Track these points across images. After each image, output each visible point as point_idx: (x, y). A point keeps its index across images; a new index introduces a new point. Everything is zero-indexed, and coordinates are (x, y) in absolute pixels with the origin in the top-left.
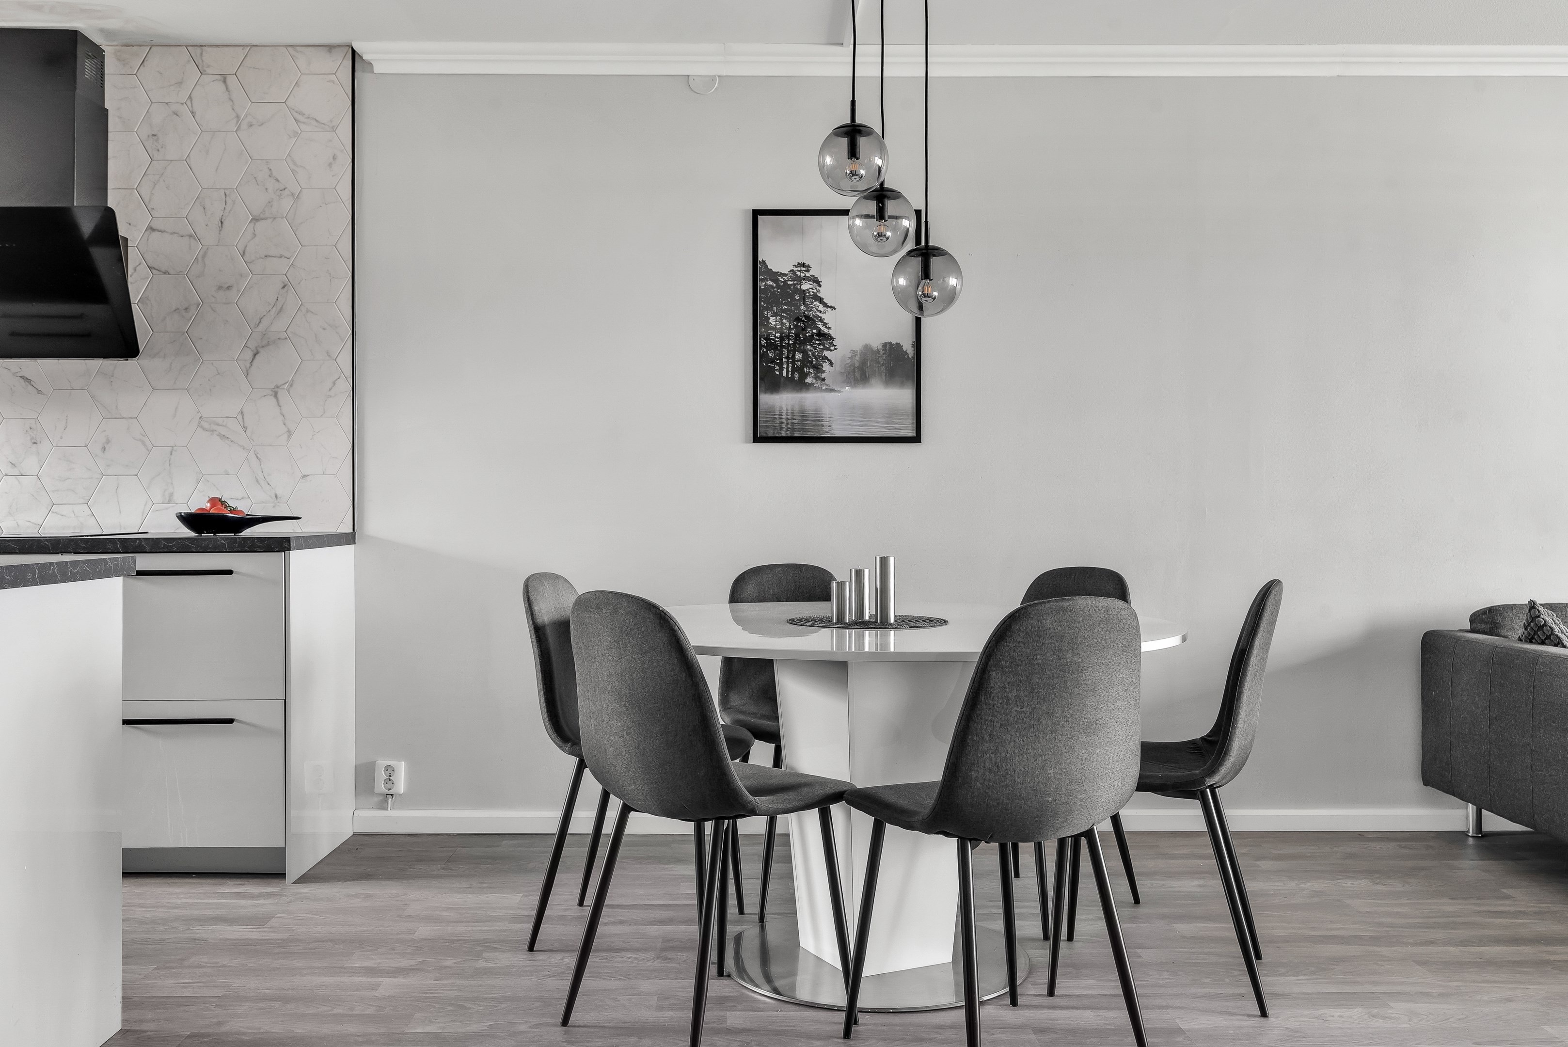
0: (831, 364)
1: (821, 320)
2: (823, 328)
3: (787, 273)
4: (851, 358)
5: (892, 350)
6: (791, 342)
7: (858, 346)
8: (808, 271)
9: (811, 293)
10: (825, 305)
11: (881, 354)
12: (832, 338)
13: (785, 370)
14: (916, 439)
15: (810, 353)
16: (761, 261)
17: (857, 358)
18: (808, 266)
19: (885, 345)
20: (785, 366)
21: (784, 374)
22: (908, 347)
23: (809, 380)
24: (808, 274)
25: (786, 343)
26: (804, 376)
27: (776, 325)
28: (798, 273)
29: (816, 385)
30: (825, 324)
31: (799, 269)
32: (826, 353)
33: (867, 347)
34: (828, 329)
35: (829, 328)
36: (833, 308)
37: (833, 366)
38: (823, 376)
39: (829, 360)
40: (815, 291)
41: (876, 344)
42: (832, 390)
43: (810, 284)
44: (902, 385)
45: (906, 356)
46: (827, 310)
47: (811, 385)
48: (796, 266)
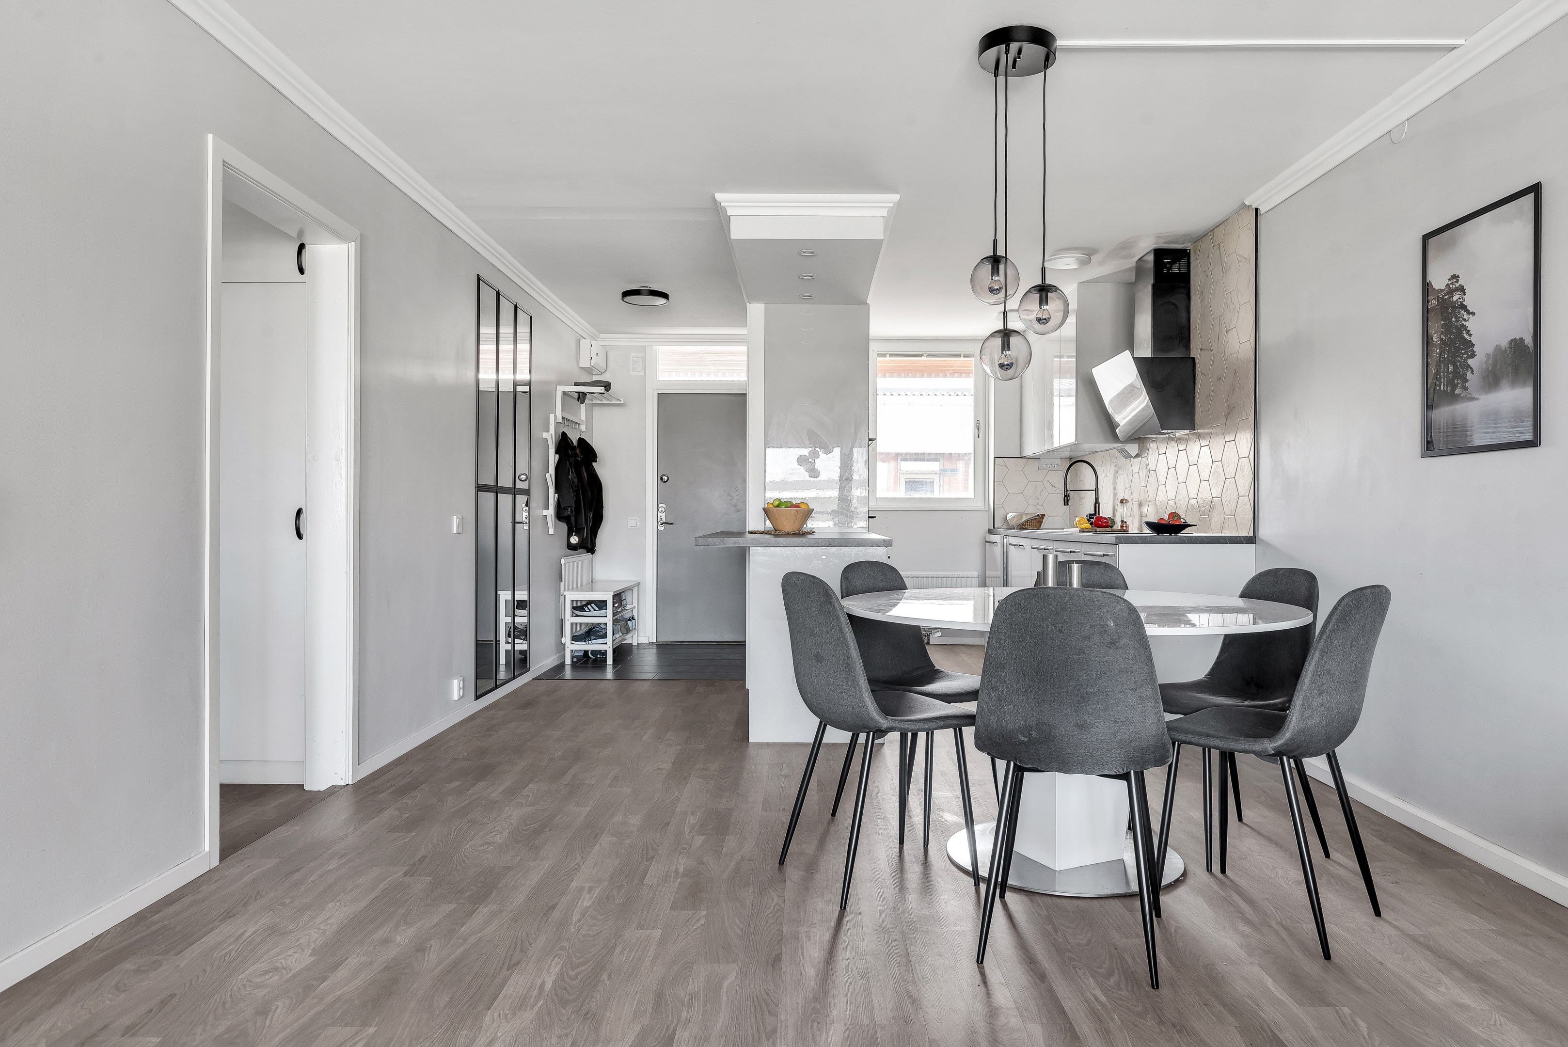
0: (1472, 372)
1: (1466, 329)
2: (1466, 336)
3: (1444, 288)
4: (1486, 363)
5: (1517, 345)
6: (1446, 356)
7: (1490, 349)
8: (1457, 282)
9: (1459, 303)
10: (1469, 313)
11: (1508, 352)
12: (1473, 345)
13: (1442, 383)
14: (1534, 443)
15: (1458, 364)
16: (1428, 282)
17: (1490, 362)
18: (1458, 277)
19: (1511, 342)
20: (1442, 380)
21: (1442, 389)
22: (1529, 341)
23: (1457, 391)
24: (1457, 286)
25: (1443, 358)
26: (1454, 387)
27: (1437, 342)
28: (1451, 286)
29: (1462, 395)
30: (1468, 332)
31: (1451, 282)
32: (1470, 361)
33: (1498, 348)
34: (1470, 337)
35: (1470, 335)
36: (1473, 314)
37: (1473, 374)
38: (1467, 385)
39: (1471, 368)
40: (1461, 300)
41: (1504, 343)
42: (1472, 399)
43: (1458, 294)
44: (1524, 383)
45: (1527, 351)
46: (1469, 316)
47: (1459, 395)
48: (1449, 280)
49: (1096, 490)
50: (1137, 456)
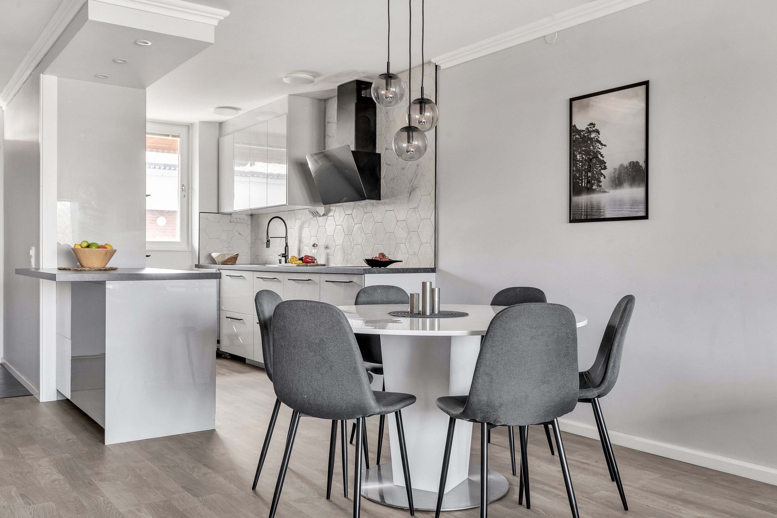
0: (605, 177)
1: (600, 154)
2: (601, 158)
3: (585, 129)
4: (614, 173)
5: (634, 165)
6: (586, 167)
7: (617, 166)
8: (594, 127)
9: (595, 139)
10: (602, 144)
11: (629, 168)
12: (605, 163)
13: (584, 182)
14: (646, 217)
15: (595, 172)
16: (573, 125)
17: (617, 173)
18: (594, 124)
19: (630, 163)
20: (584, 180)
21: (583, 185)
22: (642, 163)
23: (594, 187)
24: (594, 129)
25: (584, 168)
26: (592, 185)
27: (579, 159)
28: (590, 129)
29: (598, 190)
30: (602, 155)
31: (590, 126)
32: (603, 171)
33: (622, 166)
34: (603, 158)
35: (603, 157)
36: (605, 146)
37: (605, 178)
38: (601, 184)
39: (604, 175)
40: (597, 137)
41: (626, 163)
42: (605, 192)
43: (595, 134)
44: (639, 185)
45: (641, 169)
46: (602, 147)
47: (596, 189)
48: (589, 125)
49: (286, 237)
50: (324, 215)
